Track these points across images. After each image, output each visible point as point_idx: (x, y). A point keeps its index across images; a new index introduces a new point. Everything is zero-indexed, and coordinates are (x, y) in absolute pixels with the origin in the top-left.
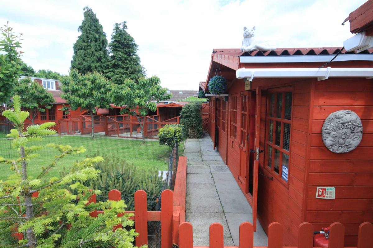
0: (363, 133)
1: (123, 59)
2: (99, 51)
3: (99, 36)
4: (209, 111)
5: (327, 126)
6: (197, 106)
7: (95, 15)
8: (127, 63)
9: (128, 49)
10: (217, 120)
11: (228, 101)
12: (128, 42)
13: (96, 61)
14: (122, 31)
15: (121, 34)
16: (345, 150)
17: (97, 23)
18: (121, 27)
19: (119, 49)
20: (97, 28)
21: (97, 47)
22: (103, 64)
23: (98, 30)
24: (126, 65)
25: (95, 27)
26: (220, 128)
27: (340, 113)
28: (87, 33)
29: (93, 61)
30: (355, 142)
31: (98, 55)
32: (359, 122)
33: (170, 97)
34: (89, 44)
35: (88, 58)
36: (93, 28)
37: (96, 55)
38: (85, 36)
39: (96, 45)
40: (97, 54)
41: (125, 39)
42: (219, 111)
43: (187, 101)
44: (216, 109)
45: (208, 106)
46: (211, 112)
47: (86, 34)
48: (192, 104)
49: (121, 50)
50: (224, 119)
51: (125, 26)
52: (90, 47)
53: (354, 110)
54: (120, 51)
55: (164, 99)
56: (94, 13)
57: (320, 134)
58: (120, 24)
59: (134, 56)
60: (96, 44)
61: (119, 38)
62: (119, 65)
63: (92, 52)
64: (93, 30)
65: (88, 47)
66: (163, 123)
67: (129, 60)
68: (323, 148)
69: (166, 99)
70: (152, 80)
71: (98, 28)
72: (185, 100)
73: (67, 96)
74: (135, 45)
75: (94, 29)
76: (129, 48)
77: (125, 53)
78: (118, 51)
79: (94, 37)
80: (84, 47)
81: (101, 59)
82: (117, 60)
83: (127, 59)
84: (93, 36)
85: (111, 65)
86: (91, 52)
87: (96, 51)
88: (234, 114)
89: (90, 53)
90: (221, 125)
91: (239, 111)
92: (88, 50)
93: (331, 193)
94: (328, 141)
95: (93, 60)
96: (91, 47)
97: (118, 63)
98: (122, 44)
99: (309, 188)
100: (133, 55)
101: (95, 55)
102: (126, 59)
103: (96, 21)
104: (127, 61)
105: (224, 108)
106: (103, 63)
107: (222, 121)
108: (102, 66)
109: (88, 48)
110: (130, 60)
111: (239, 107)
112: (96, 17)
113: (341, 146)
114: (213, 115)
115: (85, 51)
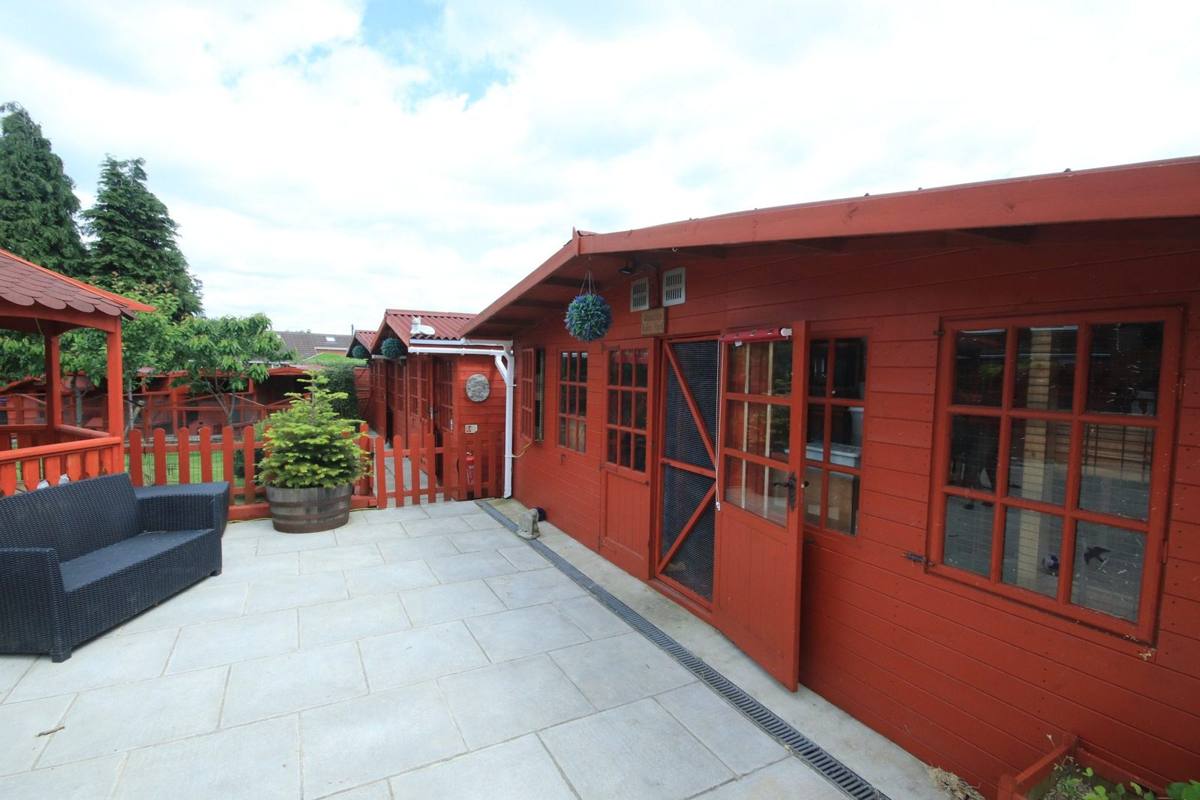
0: (490, 388)
1: (138, 256)
2: (55, 226)
3: (55, 187)
4: (372, 382)
5: (469, 384)
6: (347, 372)
7: (38, 129)
8: (149, 266)
9: (151, 231)
10: (389, 395)
11: (406, 365)
12: (149, 213)
13: (44, 250)
14: (129, 182)
15: (126, 191)
16: (481, 400)
17: (45, 151)
18: (126, 171)
19: (123, 229)
20: (46, 165)
21: (50, 215)
22: (68, 261)
23: (49, 171)
24: (146, 271)
25: (37, 159)
26: (395, 409)
27: (475, 376)
28: (15, 175)
29: (36, 252)
30: (485, 394)
31: (51, 237)
32: (487, 382)
33: (293, 356)
34: (22, 205)
35: (18, 241)
36: (33, 163)
37: (45, 235)
38: (10, 184)
39: (44, 210)
40: (48, 233)
41: (142, 205)
42: (393, 381)
43: (318, 364)
44: (387, 378)
45: (368, 373)
46: (376, 384)
47: (12, 178)
48: (337, 370)
49: (128, 231)
50: (401, 391)
51: (139, 173)
52: (25, 214)
53: (484, 375)
54: (125, 233)
55: (278, 359)
56: (36, 123)
57: (465, 389)
58: (124, 164)
59: (167, 249)
60: (45, 206)
61: (124, 201)
62: (127, 270)
63: (34, 228)
64: (35, 169)
65: (16, 211)
66: (271, 406)
67: (154, 259)
68: (467, 399)
69: (285, 358)
70: (255, 322)
71: (51, 164)
72: (314, 361)
73: (23, 345)
74: (172, 223)
75: (37, 167)
76: (152, 227)
77: (142, 239)
78: (119, 232)
79: (38, 189)
80: (7, 212)
81: (61, 248)
82: (120, 256)
83: (149, 256)
84: (36, 184)
85: (98, 266)
86: (30, 228)
87: (44, 223)
88: (414, 383)
89: (26, 229)
90: (396, 402)
91: (419, 379)
92: (20, 222)
93: (474, 428)
94: (470, 394)
95: (36, 247)
96: (29, 213)
97: (120, 264)
98: (134, 216)
99: (461, 426)
100: (165, 245)
101: (41, 236)
102: (145, 256)
103: (43, 147)
104: (150, 261)
105: (400, 375)
106: (68, 258)
107: (397, 395)
108: (66, 267)
109: (20, 214)
110: (158, 258)
111: (419, 374)
112: (40, 134)
113: (477, 397)
114: (381, 389)
115: (9, 223)
